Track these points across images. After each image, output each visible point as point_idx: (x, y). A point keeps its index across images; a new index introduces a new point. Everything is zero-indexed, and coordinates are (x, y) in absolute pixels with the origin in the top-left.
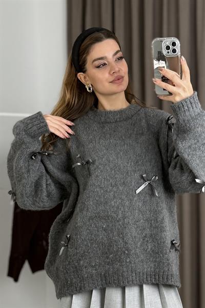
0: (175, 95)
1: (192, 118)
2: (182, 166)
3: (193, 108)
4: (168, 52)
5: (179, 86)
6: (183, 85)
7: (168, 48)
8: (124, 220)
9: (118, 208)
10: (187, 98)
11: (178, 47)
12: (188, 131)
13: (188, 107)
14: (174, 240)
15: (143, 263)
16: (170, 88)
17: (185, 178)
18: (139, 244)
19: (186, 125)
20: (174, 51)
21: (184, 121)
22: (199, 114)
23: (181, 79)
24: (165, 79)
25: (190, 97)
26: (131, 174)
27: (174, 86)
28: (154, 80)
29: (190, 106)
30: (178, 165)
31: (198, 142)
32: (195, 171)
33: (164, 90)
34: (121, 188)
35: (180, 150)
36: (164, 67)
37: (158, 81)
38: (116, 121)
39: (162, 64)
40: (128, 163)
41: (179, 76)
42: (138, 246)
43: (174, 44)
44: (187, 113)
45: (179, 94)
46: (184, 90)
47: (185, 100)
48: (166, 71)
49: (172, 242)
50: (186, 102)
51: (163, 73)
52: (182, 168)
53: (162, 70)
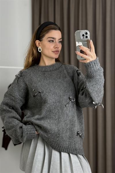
0: (87, 60)
1: (95, 71)
2: (86, 94)
3: (95, 66)
4: (84, 38)
5: (89, 55)
6: (91, 55)
7: (83, 35)
8: (59, 119)
9: (56, 114)
10: (93, 61)
11: (88, 35)
12: (92, 78)
13: (93, 66)
14: (78, 132)
15: (64, 142)
16: (84, 56)
17: (87, 100)
18: (64, 132)
19: (91, 75)
20: (87, 37)
21: (91, 72)
22: (99, 69)
23: (90, 51)
24: (82, 52)
25: (94, 60)
26: (62, 97)
27: (87, 55)
28: (76, 52)
29: (94, 65)
30: (84, 94)
31: (97, 83)
32: (93, 98)
33: (82, 57)
34: (58, 104)
35: (87, 87)
36: (81, 45)
37: (78, 53)
38: (51, 71)
39: (81, 44)
40: (60, 91)
41: (89, 50)
42: (64, 133)
43: (86, 33)
44: (92, 69)
45: (89, 59)
46: (92, 57)
47: (91, 62)
48: (83, 48)
49: (77, 132)
50: (92, 63)
51: (81, 48)
52: (86, 96)
53: (80, 47)
